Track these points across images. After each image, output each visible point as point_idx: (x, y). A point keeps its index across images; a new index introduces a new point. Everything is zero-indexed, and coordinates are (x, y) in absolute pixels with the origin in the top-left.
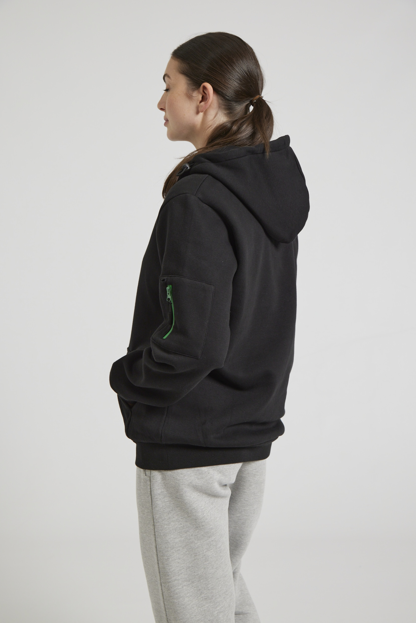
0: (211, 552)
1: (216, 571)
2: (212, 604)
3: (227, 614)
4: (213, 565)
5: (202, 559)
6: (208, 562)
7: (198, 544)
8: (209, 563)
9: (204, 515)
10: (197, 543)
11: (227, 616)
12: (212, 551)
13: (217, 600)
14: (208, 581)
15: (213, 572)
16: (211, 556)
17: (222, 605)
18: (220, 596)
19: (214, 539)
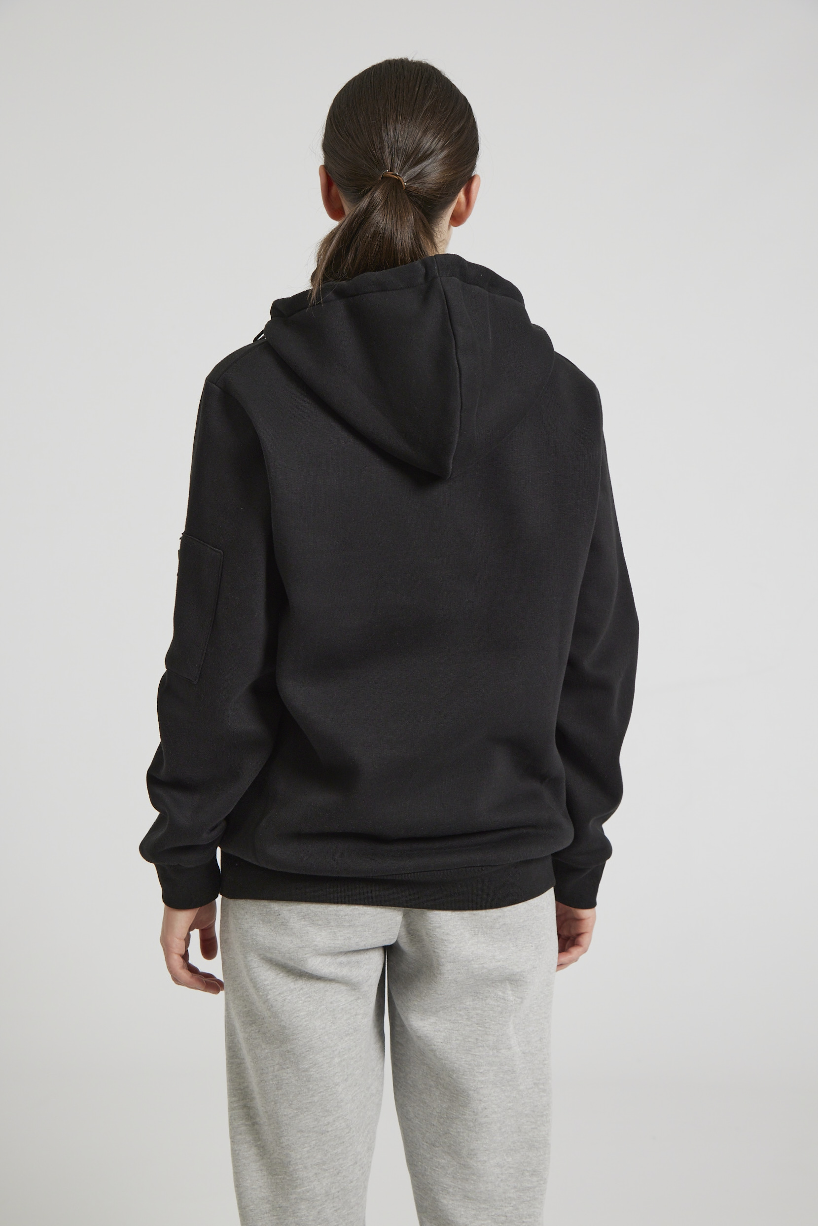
0: (287, 1073)
1: (297, 1115)
2: (288, 1178)
3: (320, 1208)
4: (292, 1101)
5: (271, 1082)
6: (280, 1092)
7: (267, 1051)
8: (283, 1095)
9: (269, 997)
10: (264, 1049)
11: (319, 1213)
12: (289, 1072)
13: (298, 1173)
14: (282, 1130)
15: (290, 1114)
16: (287, 1081)
17: (308, 1187)
18: (305, 1167)
19: (292, 1049)
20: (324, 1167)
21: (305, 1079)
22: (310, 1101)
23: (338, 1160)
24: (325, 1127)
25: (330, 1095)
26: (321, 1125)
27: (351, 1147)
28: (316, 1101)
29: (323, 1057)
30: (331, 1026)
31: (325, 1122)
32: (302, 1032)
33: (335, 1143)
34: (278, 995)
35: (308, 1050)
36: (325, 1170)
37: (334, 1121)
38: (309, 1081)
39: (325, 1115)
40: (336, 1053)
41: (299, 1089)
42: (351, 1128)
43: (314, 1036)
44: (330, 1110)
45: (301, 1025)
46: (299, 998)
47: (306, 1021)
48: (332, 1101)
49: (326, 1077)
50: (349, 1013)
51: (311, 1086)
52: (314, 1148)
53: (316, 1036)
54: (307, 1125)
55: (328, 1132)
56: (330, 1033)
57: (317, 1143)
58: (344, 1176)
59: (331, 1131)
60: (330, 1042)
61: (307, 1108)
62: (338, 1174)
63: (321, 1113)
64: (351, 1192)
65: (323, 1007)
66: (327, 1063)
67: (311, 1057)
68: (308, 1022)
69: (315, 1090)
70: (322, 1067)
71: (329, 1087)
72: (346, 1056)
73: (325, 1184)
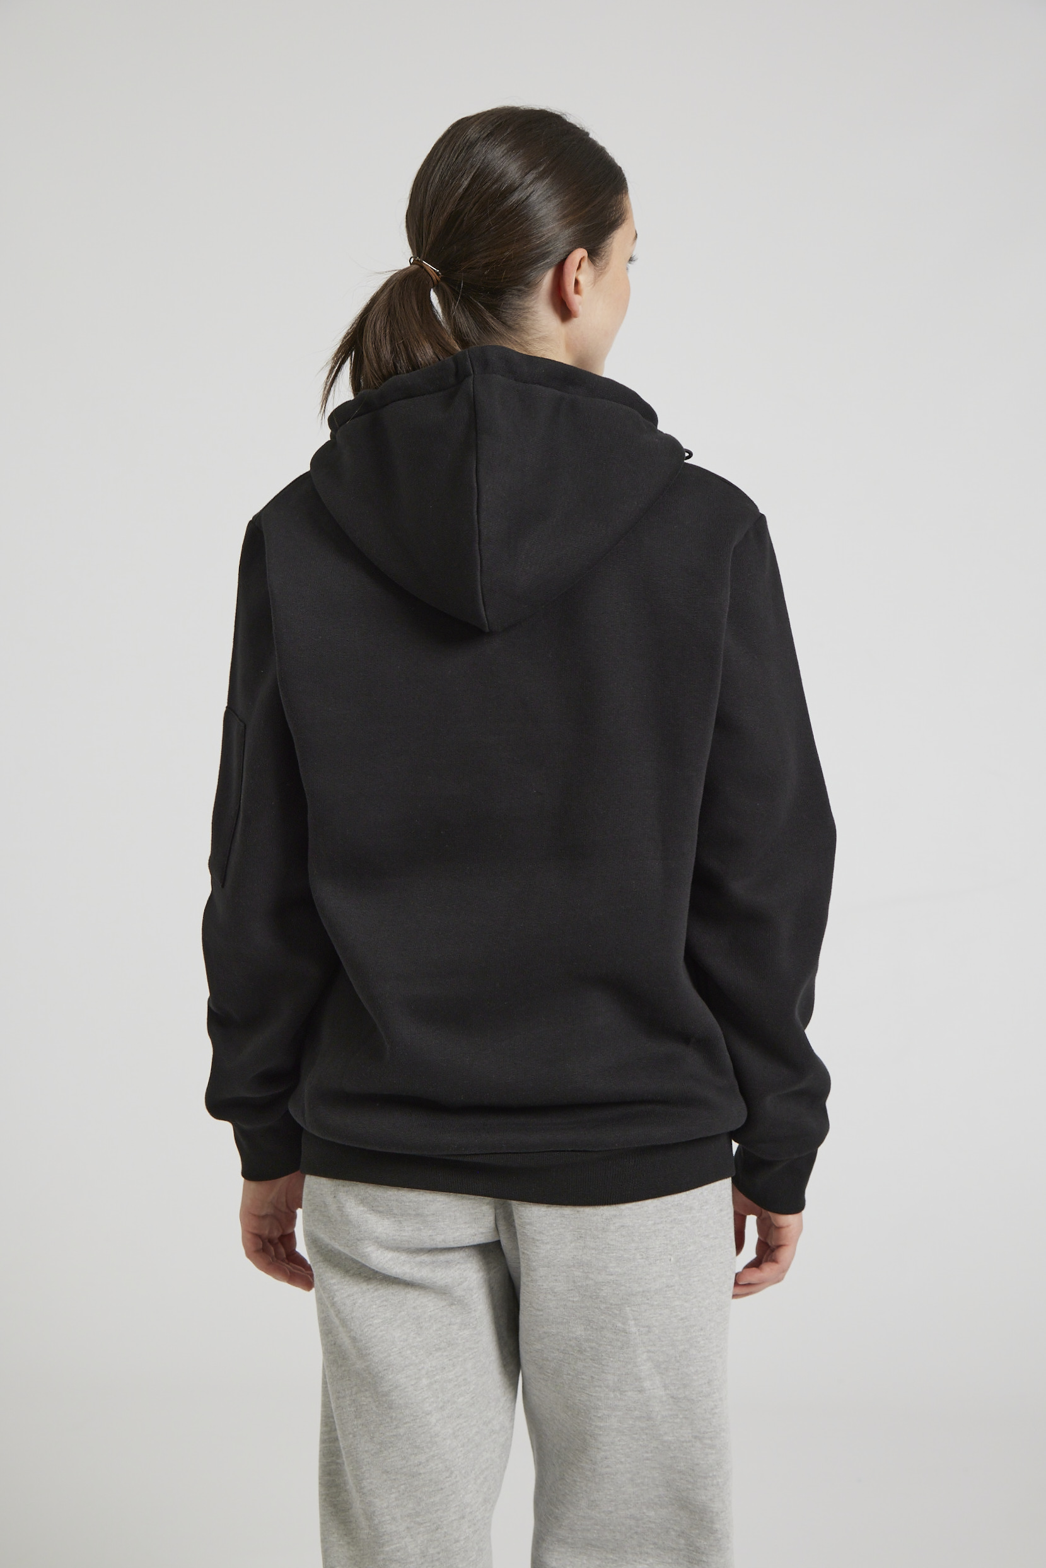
20: (417, 1519)
21: (386, 1406)
22: (395, 1434)
23: (437, 1511)
24: (416, 1468)
25: (420, 1427)
26: (410, 1465)
27: (453, 1496)
28: (402, 1434)
29: (407, 1377)
30: (415, 1338)
31: (416, 1462)
32: (376, 1346)
33: (431, 1490)
34: (346, 1297)
35: (385, 1368)
36: (420, 1524)
37: (427, 1461)
38: (391, 1408)
39: (415, 1452)
40: (424, 1372)
41: (381, 1419)
42: (452, 1473)
43: (393, 1350)
44: (421, 1446)
45: (375, 1336)
46: (372, 1301)
47: (381, 1331)
48: (422, 1435)
49: (412, 1404)
50: (439, 1321)
51: (394, 1415)
52: (403, 1494)
53: (395, 1349)
54: (393, 1464)
55: (420, 1474)
56: (414, 1346)
57: (407, 1488)
58: (445, 1532)
59: (424, 1473)
60: (414, 1358)
61: (391, 1443)
62: (437, 1529)
63: (409, 1450)
64: (457, 1555)
65: (403, 1313)
66: (412, 1385)
67: (390, 1377)
68: (384, 1332)
69: (400, 1420)
70: (406, 1390)
71: (418, 1416)
72: (437, 1377)
73: (419, 1542)
